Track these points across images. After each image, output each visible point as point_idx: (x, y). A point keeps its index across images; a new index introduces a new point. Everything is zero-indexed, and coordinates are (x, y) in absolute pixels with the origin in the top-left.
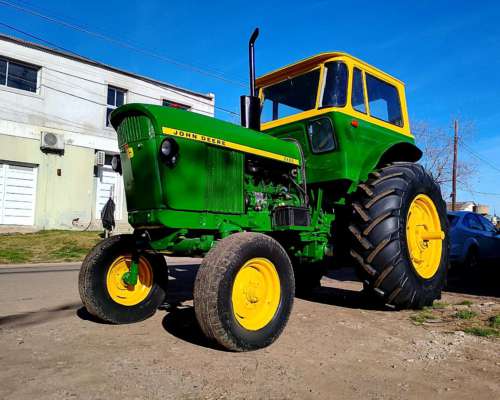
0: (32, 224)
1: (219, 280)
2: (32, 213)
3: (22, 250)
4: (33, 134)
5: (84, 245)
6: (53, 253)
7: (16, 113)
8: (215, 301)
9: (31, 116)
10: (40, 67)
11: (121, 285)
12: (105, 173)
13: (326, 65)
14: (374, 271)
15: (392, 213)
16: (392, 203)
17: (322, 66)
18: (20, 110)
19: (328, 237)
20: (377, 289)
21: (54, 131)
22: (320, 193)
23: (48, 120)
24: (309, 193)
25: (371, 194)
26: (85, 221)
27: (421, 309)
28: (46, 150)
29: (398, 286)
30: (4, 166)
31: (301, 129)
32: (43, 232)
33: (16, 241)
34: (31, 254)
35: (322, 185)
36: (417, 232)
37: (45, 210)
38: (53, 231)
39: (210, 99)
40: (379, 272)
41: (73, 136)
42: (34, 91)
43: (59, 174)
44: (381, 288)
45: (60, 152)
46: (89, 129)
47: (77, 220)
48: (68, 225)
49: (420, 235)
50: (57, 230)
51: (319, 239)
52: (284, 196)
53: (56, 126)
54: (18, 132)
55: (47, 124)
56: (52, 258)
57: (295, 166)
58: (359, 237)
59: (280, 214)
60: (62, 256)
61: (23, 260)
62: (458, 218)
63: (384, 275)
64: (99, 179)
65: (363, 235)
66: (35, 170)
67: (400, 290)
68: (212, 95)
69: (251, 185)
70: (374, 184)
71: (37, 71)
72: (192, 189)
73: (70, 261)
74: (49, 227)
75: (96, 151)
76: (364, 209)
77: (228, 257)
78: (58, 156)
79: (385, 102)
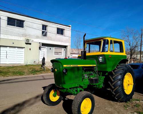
0: (23, 63)
1: (78, 105)
2: (23, 60)
3: (22, 71)
4: (23, 39)
5: (37, 70)
6: (30, 72)
7: (18, 34)
8: (77, 110)
9: (22, 35)
10: (24, 21)
11: (53, 96)
12: (42, 48)
13: (103, 40)
14: (115, 94)
15: (120, 80)
16: (120, 77)
17: (102, 40)
18: (20, 33)
19: (103, 82)
20: (115, 98)
21: (29, 38)
22: (101, 73)
23: (27, 35)
24: (98, 73)
25: (114, 74)
26: (37, 62)
27: (127, 102)
28: (27, 44)
29: (121, 98)
30: (16, 48)
31: (96, 57)
32: (26, 65)
33: (20, 68)
34: (24, 72)
35: (102, 71)
36: (126, 83)
37: (27, 60)
38: (29, 65)
39: (70, 27)
40: (116, 94)
41: (33, 39)
42: (23, 27)
43: (30, 50)
44: (116, 98)
45: (30, 44)
46: (37, 37)
47: (35, 62)
48: (32, 63)
49: (127, 83)
50: (30, 65)
51: (101, 83)
52: (92, 75)
53: (28, 37)
54: (19, 39)
55: (27, 36)
56: (30, 74)
57: (95, 67)
58: (111, 85)
59: (91, 80)
60: (32, 73)
61: (23, 75)
62: (140, 66)
63: (117, 95)
64: (40, 50)
65: (112, 85)
66: (24, 49)
67: (121, 99)
68: (70, 26)
69: (84, 73)
70: (115, 71)
71: (23, 22)
72: (70, 79)
73: (34, 75)
74: (28, 64)
75: (39, 43)
76: (112, 78)
77: (80, 100)
78: (30, 45)
79: (119, 44)
